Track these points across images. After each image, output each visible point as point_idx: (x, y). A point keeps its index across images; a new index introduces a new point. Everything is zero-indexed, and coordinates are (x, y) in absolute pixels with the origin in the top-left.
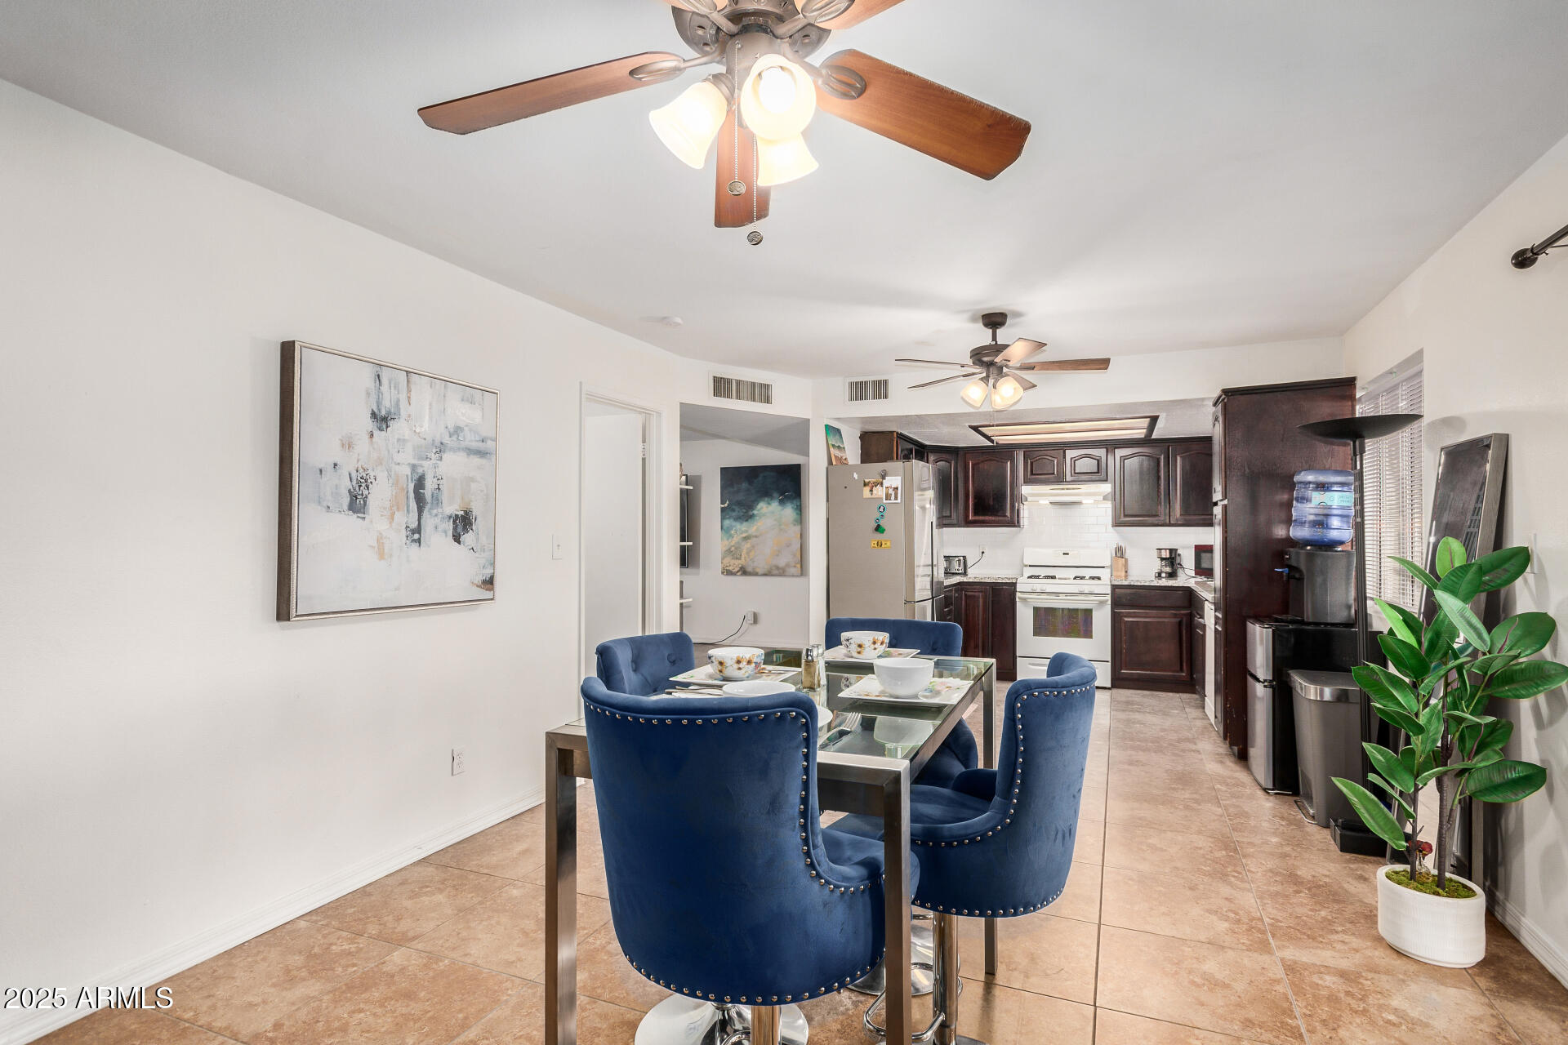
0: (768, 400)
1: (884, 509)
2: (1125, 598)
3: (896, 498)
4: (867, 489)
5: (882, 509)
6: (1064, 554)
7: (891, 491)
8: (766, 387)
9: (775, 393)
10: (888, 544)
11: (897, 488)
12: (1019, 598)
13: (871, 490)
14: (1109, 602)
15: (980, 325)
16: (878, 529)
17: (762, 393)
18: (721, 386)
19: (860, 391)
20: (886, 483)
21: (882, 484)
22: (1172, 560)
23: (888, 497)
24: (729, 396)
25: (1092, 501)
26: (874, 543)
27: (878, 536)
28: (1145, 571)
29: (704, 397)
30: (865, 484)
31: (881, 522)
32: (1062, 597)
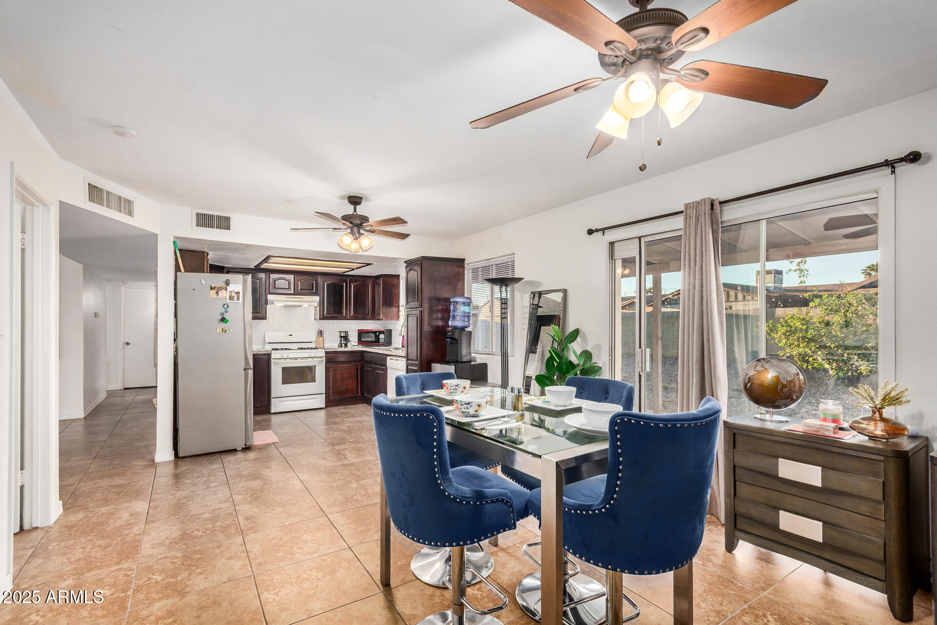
0: (130, 213)
1: (228, 307)
2: (331, 358)
3: (238, 299)
4: (214, 292)
5: (226, 306)
6: (290, 335)
7: (233, 294)
8: (129, 202)
9: (137, 208)
10: (231, 330)
11: (239, 293)
12: (274, 363)
13: (217, 293)
14: (325, 361)
15: (347, 201)
16: (223, 320)
17: (126, 206)
18: (95, 193)
19: (204, 220)
20: (229, 288)
21: (226, 289)
22: (345, 338)
23: (231, 298)
24: (101, 204)
25: (307, 306)
26: (219, 330)
27: (223, 325)
28: (333, 344)
29: (80, 200)
30: (212, 288)
31: (226, 316)
32: (299, 360)
